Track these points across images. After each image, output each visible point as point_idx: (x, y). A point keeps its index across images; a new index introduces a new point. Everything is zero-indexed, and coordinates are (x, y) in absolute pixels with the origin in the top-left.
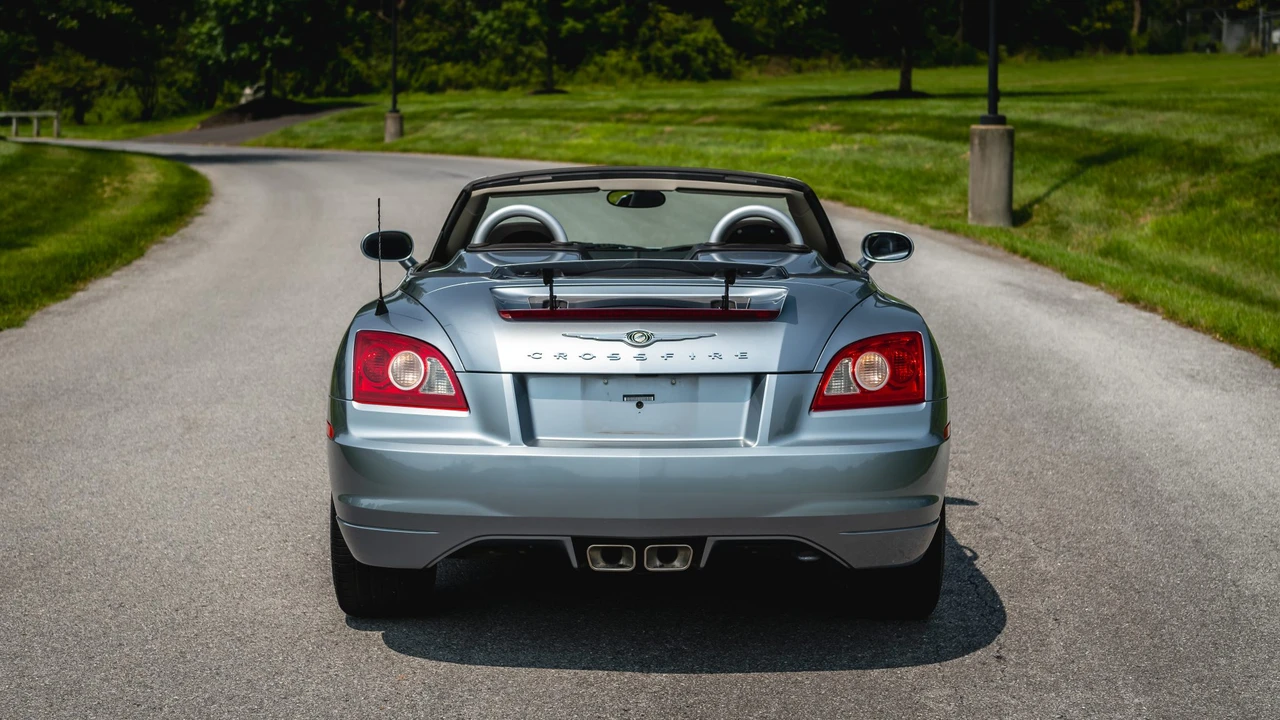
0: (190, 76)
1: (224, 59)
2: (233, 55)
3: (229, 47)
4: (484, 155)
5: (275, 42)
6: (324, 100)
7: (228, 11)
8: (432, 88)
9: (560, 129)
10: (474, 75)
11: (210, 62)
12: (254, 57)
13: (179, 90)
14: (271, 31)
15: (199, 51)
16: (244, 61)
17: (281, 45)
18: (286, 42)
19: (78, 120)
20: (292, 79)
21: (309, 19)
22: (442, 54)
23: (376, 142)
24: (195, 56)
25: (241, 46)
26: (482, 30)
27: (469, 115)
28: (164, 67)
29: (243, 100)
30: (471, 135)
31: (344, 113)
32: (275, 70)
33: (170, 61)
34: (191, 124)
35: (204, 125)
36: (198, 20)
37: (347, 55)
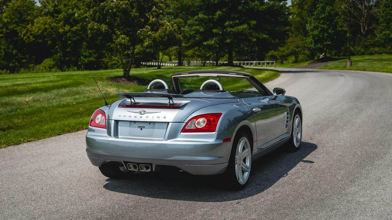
1: (314, 48)
2: (316, 47)
3: (315, 45)
4: (367, 71)
5: (327, 43)
6: (342, 57)
7: (315, 36)
8: (371, 54)
9: (388, 64)
10: (383, 50)
11: (311, 49)
12: (321, 47)
13: (306, 55)
14: (326, 40)
15: (308, 46)
16: (319, 48)
17: (328, 44)
18: (329, 43)
19: (282, 63)
20: (334, 52)
21: (336, 37)
22: (374, 45)
23: (345, 68)
24: (308, 47)
25: (318, 44)
26: (379, 39)
27: (370, 60)
28: (300, 50)
29: (320, 58)
30: (367, 66)
31: (342, 61)
32: (327, 50)
33: (302, 48)
34: (306, 64)
35: (309, 64)
36: (308, 38)
37: (348, 46)
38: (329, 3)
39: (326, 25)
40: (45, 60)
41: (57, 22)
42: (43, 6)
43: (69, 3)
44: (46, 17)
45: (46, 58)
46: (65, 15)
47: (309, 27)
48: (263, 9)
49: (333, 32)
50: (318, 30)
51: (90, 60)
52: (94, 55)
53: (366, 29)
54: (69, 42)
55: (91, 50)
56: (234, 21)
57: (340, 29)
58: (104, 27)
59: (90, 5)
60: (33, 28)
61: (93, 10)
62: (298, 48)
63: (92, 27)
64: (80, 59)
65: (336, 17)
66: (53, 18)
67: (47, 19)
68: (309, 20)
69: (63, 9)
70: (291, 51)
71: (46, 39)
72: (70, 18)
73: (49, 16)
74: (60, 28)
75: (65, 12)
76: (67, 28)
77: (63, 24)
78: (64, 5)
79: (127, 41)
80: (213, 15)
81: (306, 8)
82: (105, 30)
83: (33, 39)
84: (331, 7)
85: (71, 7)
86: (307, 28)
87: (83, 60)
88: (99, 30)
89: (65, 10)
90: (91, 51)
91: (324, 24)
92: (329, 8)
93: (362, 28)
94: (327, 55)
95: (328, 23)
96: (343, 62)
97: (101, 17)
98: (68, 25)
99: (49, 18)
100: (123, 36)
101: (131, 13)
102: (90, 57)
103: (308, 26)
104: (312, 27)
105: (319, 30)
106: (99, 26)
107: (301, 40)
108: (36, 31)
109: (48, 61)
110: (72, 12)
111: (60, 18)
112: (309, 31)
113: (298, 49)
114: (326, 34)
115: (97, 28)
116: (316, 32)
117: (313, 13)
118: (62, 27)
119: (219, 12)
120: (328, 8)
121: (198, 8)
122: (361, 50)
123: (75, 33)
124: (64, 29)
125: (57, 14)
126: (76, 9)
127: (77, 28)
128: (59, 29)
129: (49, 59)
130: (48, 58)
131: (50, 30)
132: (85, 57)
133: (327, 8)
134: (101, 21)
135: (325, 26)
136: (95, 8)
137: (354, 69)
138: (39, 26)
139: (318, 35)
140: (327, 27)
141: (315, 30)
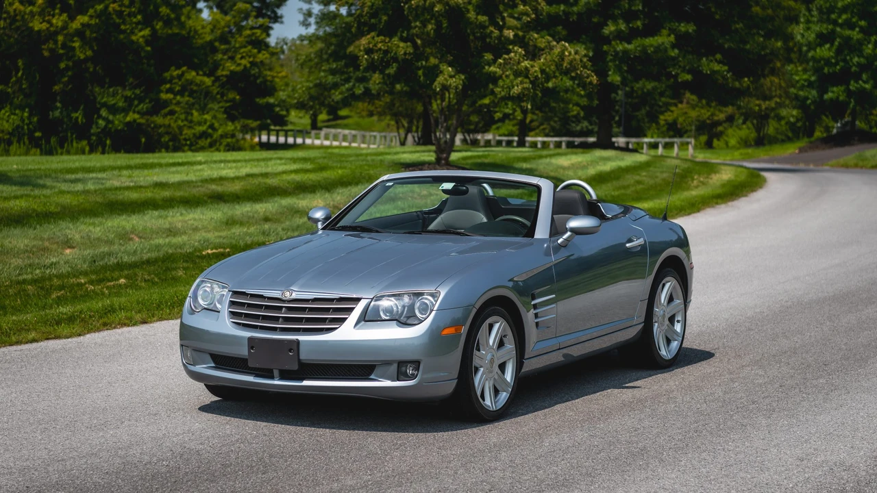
0: (795, 112)
1: (818, 99)
2: (825, 96)
3: (822, 90)
5: (859, 86)
7: (823, 62)
11: (808, 102)
12: (842, 98)
13: (786, 124)
14: (857, 77)
15: (800, 93)
16: (834, 101)
17: (863, 89)
18: (868, 86)
19: (709, 145)
24: (797, 97)
25: (831, 88)
29: (834, 131)
32: (858, 108)
33: (778, 100)
34: (791, 149)
35: (801, 150)
39: (857, 29)
47: (803, 35)
50: (832, 45)
51: (128, 119)
54: (63, 65)
55: (130, 89)
62: (765, 98)
64: (96, 116)
68: (803, 12)
74: (37, 17)
76: (59, 19)
86: (797, 38)
90: (129, 93)
91: (849, 25)
94: (856, 124)
95: (863, 23)
98: (63, 11)
102: (125, 111)
103: (801, 31)
104: (813, 36)
105: (836, 43)
112: (804, 48)
113: (767, 102)
114: (858, 57)
116: (825, 52)
124: (49, 22)
127: (86, 20)
128: (32, 20)
132: (113, 110)
135: (855, 33)
139: (833, 61)
140: (860, 36)
141: (821, 45)
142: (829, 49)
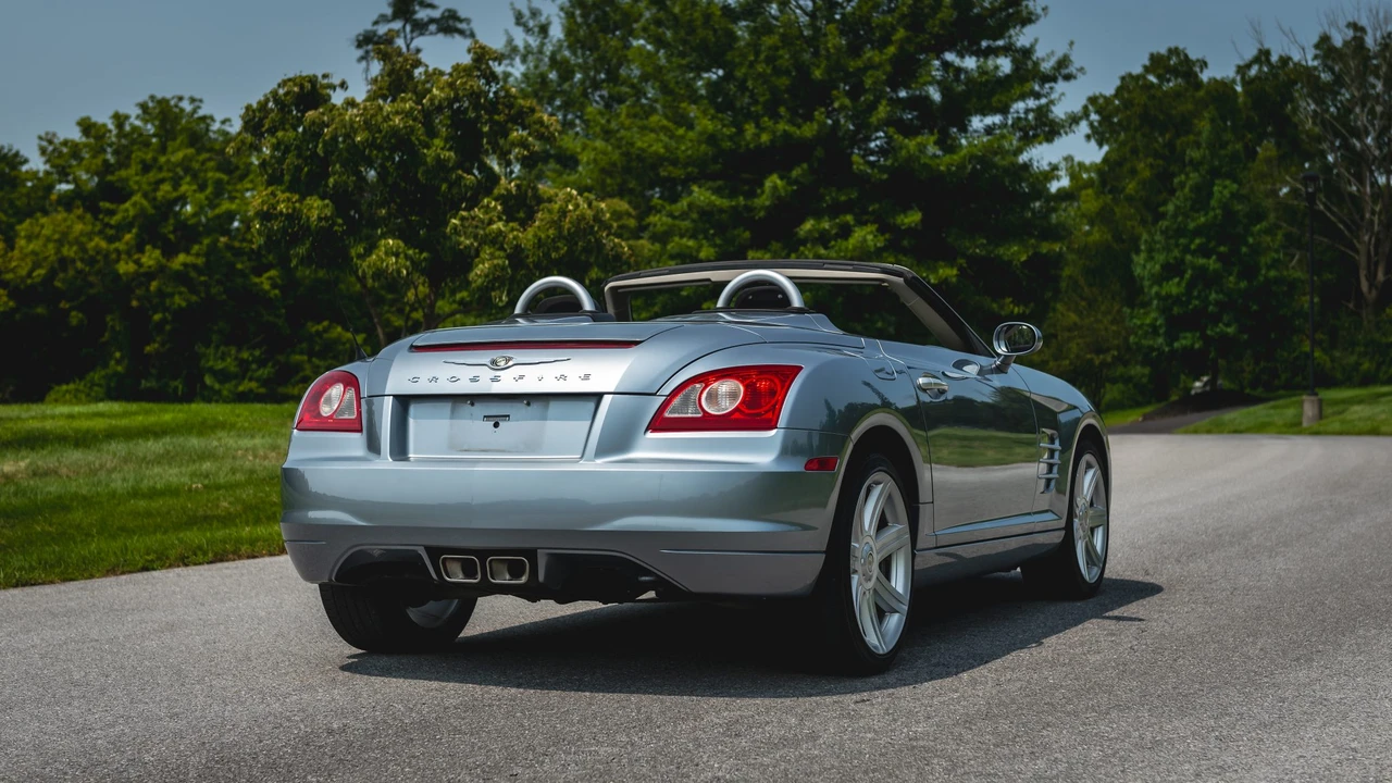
1: (1167, 349)
2: (1176, 345)
3: (1171, 337)
5: (1218, 330)
7: (1170, 301)
11: (1155, 354)
12: (1197, 346)
13: (1135, 386)
14: (1216, 319)
15: (1144, 342)
16: (1188, 351)
17: (1224, 336)
18: (1230, 330)
20: (1249, 372)
21: (1255, 307)
23: (1294, 428)
24: (1140, 348)
25: (1184, 335)
28: (1109, 359)
29: (1193, 392)
30: (1383, 416)
31: (1281, 402)
32: (1221, 362)
33: (1116, 353)
34: (1132, 416)
35: (1146, 417)
36: (1142, 311)
37: (1306, 348)
38: (1224, 170)
40: (57, 388)
41: (111, 232)
42: (54, 170)
43: (162, 159)
44: (65, 215)
45: (59, 383)
46: (143, 210)
47: (1144, 267)
48: (952, 165)
49: (1243, 285)
50: (1182, 278)
51: (241, 388)
52: (259, 367)
53: (1381, 276)
54: (157, 317)
55: (248, 349)
56: (837, 217)
57: (1272, 273)
58: (316, 208)
59: (260, 124)
60: (10, 261)
61: (274, 140)
62: (1099, 351)
63: (268, 209)
64: (199, 385)
65: (1255, 225)
66: (96, 219)
67: (69, 223)
68: (1145, 236)
69: (137, 182)
70: (1071, 364)
71: (64, 305)
72: (165, 217)
73: (78, 208)
74: (123, 256)
75: (145, 195)
76: (151, 257)
77: (133, 242)
78: (140, 166)
79: (408, 263)
80: (751, 194)
81: (1133, 192)
82: (320, 219)
83: (11, 304)
84: (1235, 186)
85: (171, 175)
86: (1138, 271)
87: (211, 388)
88: (293, 217)
89: (145, 187)
90: (245, 355)
91: (1204, 251)
92: (1225, 187)
93: (1363, 273)
94: (1220, 382)
95: (1222, 249)
96: (1286, 406)
97: (306, 169)
98: (155, 247)
99: (80, 218)
100: (391, 242)
101: (425, 151)
103: (1142, 262)
104: (1158, 267)
105: (1187, 276)
106: (297, 205)
107: (1113, 322)
108: (23, 272)
109: (67, 391)
110: (175, 194)
111: (124, 218)
112: (1146, 283)
113: (1101, 357)
114: (1217, 292)
115: (290, 211)
116: (1173, 287)
117: (1162, 209)
118: (129, 254)
119: (773, 181)
120: (1222, 190)
121: (690, 169)
122: (1361, 365)
123: (181, 277)
124: (137, 262)
125: (112, 202)
126: (188, 183)
127: (190, 259)
128: (118, 261)
129: (72, 386)
130: (67, 383)
131: (79, 265)
133: (1216, 188)
134: (305, 186)
135: (1211, 261)
136: (280, 134)
137: (1330, 428)
138: (37, 249)
139: (1184, 299)
140: (1218, 266)
141: (1168, 279)
142: (1179, 284)
